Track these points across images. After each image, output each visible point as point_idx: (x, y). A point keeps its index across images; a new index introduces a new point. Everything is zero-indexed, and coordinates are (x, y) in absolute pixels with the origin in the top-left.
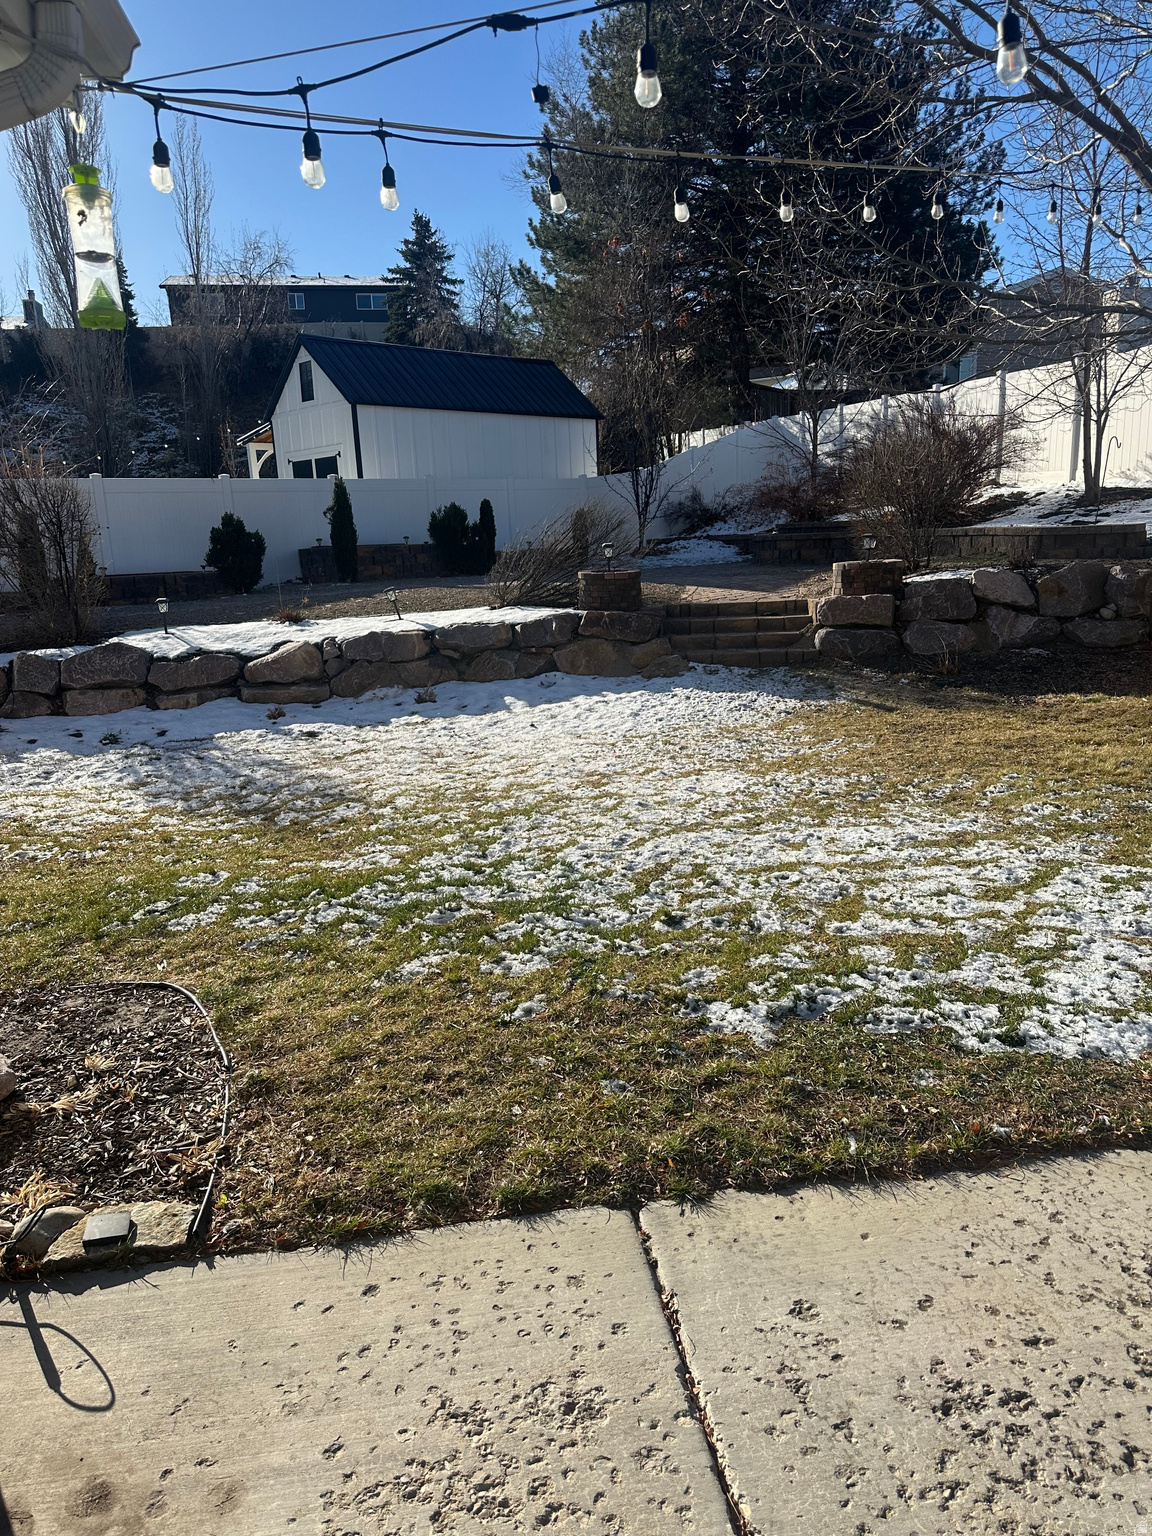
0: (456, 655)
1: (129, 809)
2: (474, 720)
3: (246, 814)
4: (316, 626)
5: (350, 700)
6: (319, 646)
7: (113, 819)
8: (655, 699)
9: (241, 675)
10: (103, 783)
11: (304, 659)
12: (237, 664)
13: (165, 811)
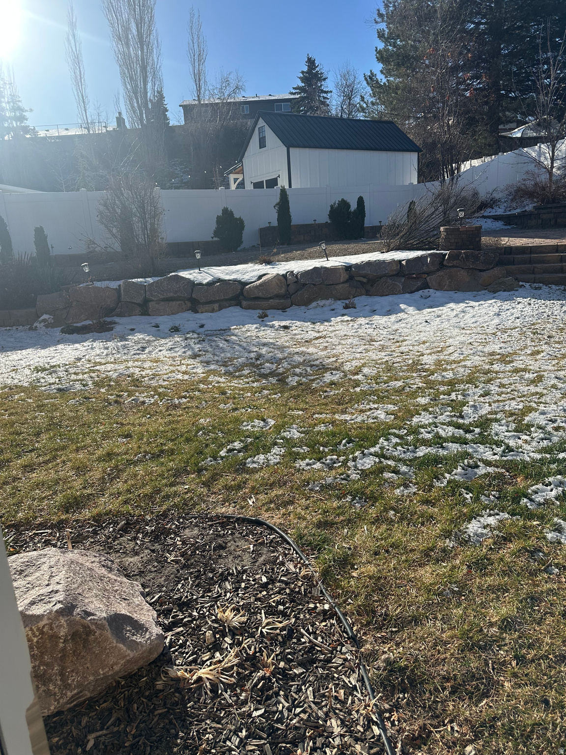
0: (365, 280)
1: (194, 371)
2: (385, 319)
3: (265, 376)
4: (280, 266)
5: (303, 307)
6: (284, 276)
7: (186, 377)
8: (506, 305)
9: (242, 293)
10: (175, 354)
11: (277, 283)
12: (240, 287)
13: (214, 372)
